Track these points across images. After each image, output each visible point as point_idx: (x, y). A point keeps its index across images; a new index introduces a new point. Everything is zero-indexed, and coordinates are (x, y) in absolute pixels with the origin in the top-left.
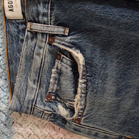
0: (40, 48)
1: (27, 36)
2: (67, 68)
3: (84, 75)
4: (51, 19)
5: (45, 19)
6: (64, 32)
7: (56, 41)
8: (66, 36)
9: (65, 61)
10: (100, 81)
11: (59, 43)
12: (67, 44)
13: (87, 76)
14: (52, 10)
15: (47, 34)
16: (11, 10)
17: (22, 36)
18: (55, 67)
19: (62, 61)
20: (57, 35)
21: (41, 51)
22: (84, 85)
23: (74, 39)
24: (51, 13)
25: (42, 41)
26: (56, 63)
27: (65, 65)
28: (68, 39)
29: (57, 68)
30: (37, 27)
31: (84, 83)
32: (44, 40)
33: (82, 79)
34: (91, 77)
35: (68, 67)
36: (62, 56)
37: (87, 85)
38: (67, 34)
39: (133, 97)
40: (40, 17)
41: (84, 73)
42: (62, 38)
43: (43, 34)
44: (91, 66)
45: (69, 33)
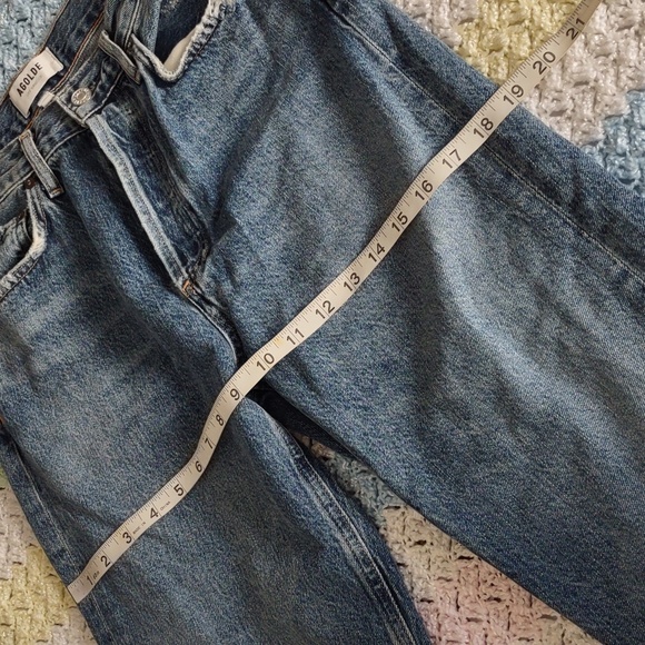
0: (11, 179)
1: (11, 147)
2: (13, 242)
3: (21, 273)
4: (52, 155)
5: (47, 147)
6: (52, 190)
7: (33, 189)
8: (49, 197)
9: (19, 230)
10: (32, 301)
11: (32, 197)
12: (39, 209)
13: (25, 279)
14: (65, 145)
15: (32, 169)
16: (20, 92)
17: (6, 140)
18: (6, 226)
19: (17, 226)
20: (41, 184)
21: (8, 184)
22: (8, 286)
23: (55, 212)
24: (59, 148)
25: (18, 173)
26: (11, 222)
27: (14, 236)
28: (48, 204)
29: (6, 230)
30: (29, 146)
31: (12, 283)
32: (22, 173)
33: (14, 274)
34: (28, 284)
35: (16, 242)
36: (23, 220)
37: (13, 289)
38: (51, 196)
39: (49, 364)
40: (44, 139)
41: (24, 270)
42: (42, 194)
43: (27, 164)
44: (43, 271)
45: (55, 198)
